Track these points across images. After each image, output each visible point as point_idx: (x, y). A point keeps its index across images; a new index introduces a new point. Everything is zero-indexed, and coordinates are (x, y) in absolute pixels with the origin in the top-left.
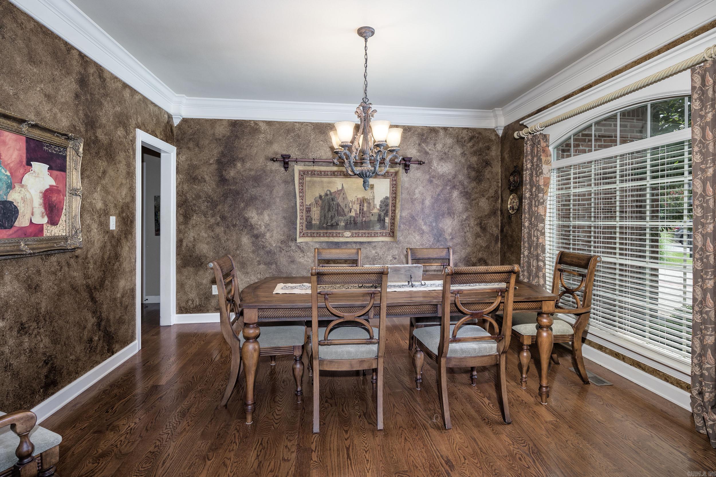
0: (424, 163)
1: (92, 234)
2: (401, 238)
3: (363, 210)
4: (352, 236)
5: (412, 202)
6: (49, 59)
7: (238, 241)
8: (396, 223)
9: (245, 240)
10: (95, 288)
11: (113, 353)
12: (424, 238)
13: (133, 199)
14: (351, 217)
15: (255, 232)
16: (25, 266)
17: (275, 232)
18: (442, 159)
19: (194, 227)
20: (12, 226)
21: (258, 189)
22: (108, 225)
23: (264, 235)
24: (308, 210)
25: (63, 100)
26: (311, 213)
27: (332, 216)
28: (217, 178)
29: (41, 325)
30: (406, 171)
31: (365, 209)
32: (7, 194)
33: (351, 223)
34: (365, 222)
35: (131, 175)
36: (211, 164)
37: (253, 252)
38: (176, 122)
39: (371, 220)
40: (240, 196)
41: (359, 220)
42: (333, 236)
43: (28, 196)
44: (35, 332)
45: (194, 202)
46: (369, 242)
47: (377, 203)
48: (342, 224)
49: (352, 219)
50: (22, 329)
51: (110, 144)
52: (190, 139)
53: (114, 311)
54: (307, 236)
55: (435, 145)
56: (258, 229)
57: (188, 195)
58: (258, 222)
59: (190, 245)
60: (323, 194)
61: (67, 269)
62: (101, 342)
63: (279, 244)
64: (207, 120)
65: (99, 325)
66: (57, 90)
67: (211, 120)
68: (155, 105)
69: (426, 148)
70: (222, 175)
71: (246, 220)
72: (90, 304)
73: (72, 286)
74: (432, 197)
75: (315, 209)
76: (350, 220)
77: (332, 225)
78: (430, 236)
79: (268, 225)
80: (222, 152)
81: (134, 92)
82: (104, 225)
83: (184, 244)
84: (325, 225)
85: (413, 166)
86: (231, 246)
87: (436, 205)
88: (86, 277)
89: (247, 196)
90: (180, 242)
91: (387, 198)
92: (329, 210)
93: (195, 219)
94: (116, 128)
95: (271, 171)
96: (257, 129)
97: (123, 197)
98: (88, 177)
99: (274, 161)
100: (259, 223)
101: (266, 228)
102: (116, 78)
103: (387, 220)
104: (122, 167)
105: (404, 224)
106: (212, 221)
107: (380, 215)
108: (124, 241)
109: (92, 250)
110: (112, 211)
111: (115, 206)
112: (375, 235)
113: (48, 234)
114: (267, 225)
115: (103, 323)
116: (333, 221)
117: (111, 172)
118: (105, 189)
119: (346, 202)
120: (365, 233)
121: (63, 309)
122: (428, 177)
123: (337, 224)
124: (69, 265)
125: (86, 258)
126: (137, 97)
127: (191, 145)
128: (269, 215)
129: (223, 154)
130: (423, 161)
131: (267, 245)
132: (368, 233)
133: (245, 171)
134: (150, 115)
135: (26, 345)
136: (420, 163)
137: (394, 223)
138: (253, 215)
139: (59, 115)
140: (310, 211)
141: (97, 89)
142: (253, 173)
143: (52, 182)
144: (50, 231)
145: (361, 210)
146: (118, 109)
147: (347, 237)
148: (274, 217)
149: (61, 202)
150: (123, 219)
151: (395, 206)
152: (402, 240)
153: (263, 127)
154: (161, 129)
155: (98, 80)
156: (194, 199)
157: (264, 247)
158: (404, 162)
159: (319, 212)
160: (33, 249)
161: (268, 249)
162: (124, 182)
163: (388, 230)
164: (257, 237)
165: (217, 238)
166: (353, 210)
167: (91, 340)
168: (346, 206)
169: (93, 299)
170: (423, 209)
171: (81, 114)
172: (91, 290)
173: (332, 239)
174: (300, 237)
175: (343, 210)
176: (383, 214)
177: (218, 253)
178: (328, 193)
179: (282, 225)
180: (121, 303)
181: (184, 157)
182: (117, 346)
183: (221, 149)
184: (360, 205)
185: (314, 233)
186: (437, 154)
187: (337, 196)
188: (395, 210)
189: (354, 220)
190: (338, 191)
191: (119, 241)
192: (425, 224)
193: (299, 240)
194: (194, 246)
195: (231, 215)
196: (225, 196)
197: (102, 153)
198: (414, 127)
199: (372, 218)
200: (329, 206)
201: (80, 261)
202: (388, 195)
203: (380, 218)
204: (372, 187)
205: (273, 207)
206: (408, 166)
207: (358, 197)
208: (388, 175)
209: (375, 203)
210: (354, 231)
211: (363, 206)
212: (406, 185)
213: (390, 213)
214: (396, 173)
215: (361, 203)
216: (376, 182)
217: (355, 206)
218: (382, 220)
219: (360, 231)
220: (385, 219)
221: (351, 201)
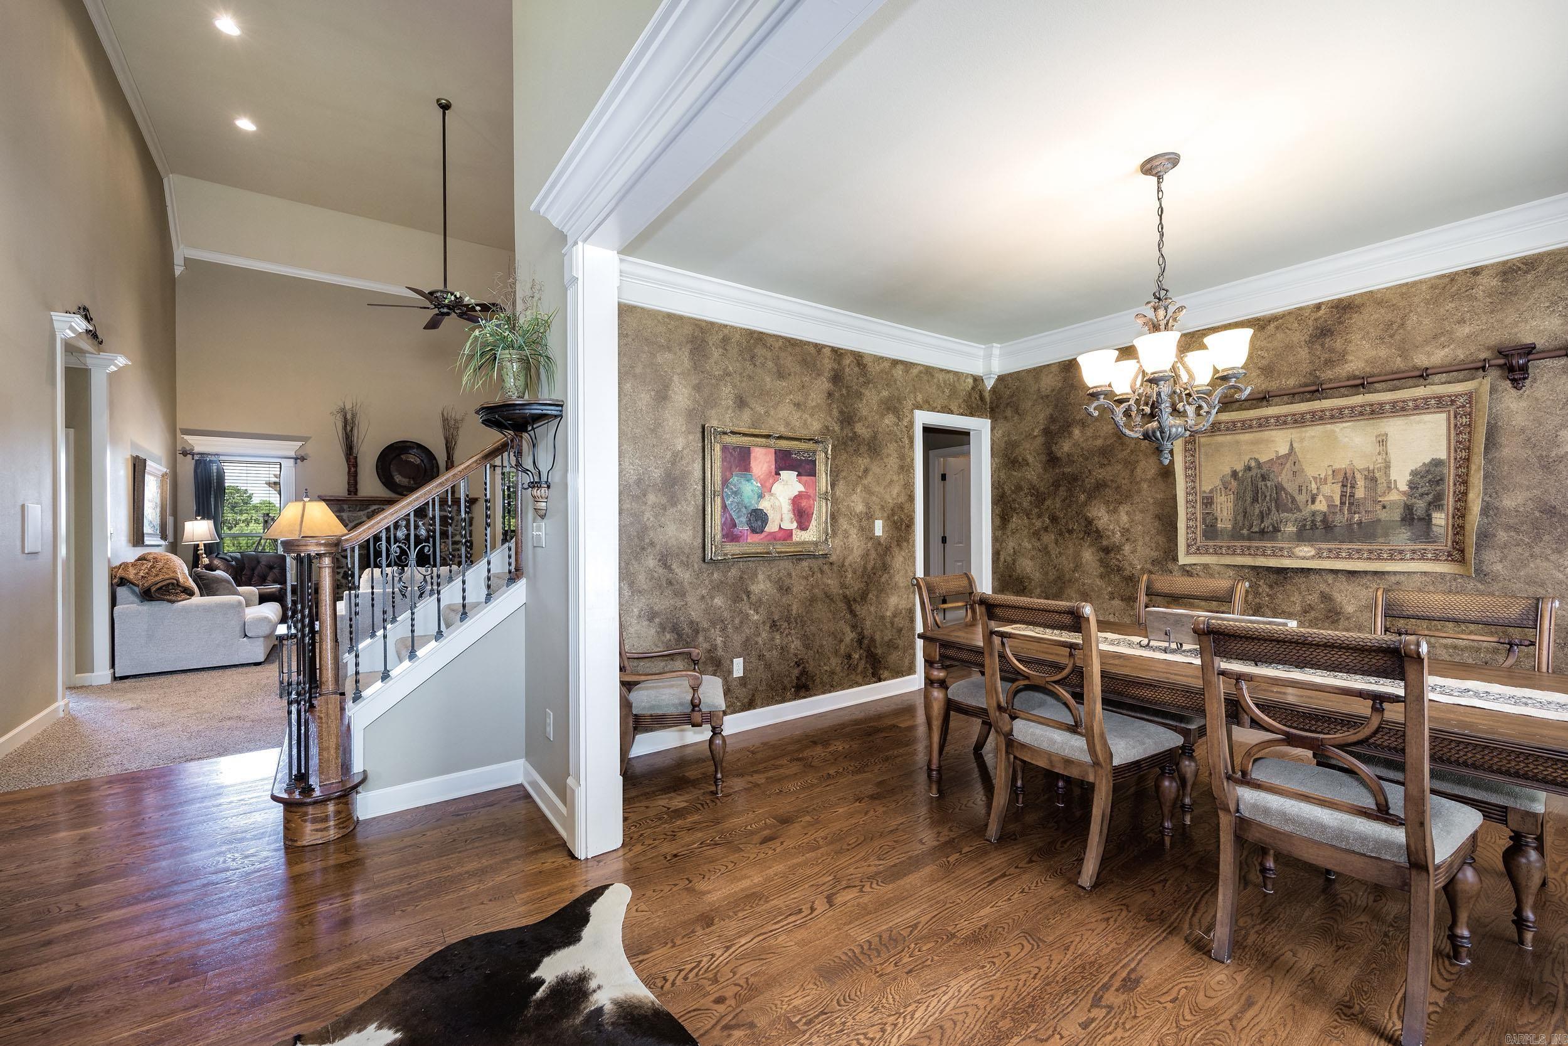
1: (851, 540)
2: (1498, 567)
3: (1352, 495)
4: (1319, 556)
6: (798, 369)
7: (1077, 556)
8: (1467, 527)
9: (1088, 556)
10: (855, 600)
11: (880, 680)
13: (911, 498)
14: (1314, 514)
15: (1105, 543)
16: (776, 569)
17: (1140, 543)
19: (1013, 533)
20: (763, 531)
21: (1109, 468)
22: (872, 529)
23: (1118, 549)
24: (1208, 502)
25: (814, 404)
26: (1214, 506)
27: (1261, 512)
28: (1044, 458)
29: (793, 625)
30: (1517, 383)
31: (1360, 493)
32: (758, 503)
33: (1314, 526)
34: (1360, 523)
35: (906, 468)
36: (1036, 437)
37: (1102, 576)
38: (989, 384)
39: (1379, 520)
40: (1080, 483)
41: (1340, 519)
42: (1264, 555)
43: (777, 504)
44: (787, 631)
45: (1013, 496)
46: (1372, 572)
47: (1401, 477)
48: (1291, 529)
49: (1319, 519)
50: (774, 626)
51: (874, 437)
52: (1008, 404)
53: (882, 631)
54: (1207, 553)
56: (1108, 537)
57: (1005, 487)
58: (1109, 525)
59: (1009, 559)
60: (1239, 467)
61: (820, 575)
62: (863, 662)
63: (1149, 566)
64: (1028, 371)
65: (860, 642)
66: (807, 395)
67: (1034, 369)
68: (948, 372)
70: (1052, 452)
71: (1089, 522)
72: (848, 616)
73: (825, 593)
75: (1223, 498)
76: (1313, 521)
77: (1262, 532)
79: (1128, 530)
80: (1051, 415)
81: (908, 365)
82: (866, 531)
83: (1002, 559)
84: (1245, 532)
85: (1545, 366)
86: (1067, 564)
88: (843, 586)
89: (1090, 482)
90: (996, 554)
91: (1437, 463)
92: (1255, 500)
93: (1015, 521)
94: (883, 416)
97: (894, 496)
98: (845, 478)
100: (1111, 527)
101: (1123, 535)
102: (882, 358)
104: (893, 461)
105: (1509, 528)
106: (1038, 524)
107: (1409, 509)
108: (896, 550)
109: (850, 558)
110: (878, 513)
111: (883, 508)
112: (1395, 555)
113: (798, 539)
114: (1125, 531)
115: (866, 642)
116: (1267, 523)
117: (876, 469)
118: (868, 490)
119: (1299, 481)
120: (1358, 551)
121: (815, 615)
123: (1276, 530)
124: (822, 572)
125: (843, 566)
126: (915, 371)
127: (1009, 412)
128: (1127, 513)
129: (1052, 419)
131: (1126, 566)
132: (1370, 552)
133: (1087, 440)
134: (939, 387)
135: (778, 641)
137: (1462, 527)
138: (1100, 515)
139: (810, 420)
140: (1211, 503)
141: (855, 380)
142: (1099, 442)
143: (801, 488)
144: (799, 536)
145: (1348, 499)
146: (885, 393)
147: (1304, 558)
148: (1138, 517)
149: (811, 507)
150: (895, 523)
151: (1465, 483)
154: (961, 401)
155: (856, 369)
156: (1013, 492)
157: (1120, 569)
158: (1503, 361)
159: (1231, 505)
160: (778, 553)
161: (1127, 573)
162: (895, 478)
163: (1445, 544)
164: (1107, 550)
165: (1045, 550)
166: (1320, 498)
167: (849, 657)
168: (1300, 491)
169: (852, 612)
171: (835, 413)
172: (849, 602)
173: (1261, 561)
174: (1188, 553)
175: (1293, 498)
176: (1420, 505)
177: (1047, 573)
178: (1253, 464)
179: (1153, 531)
180: (892, 624)
181: (1000, 432)
182: (886, 674)
183: (1049, 411)
184: (1343, 486)
185: (1221, 548)
187: (1276, 468)
188: (1465, 494)
189: (1325, 520)
190: (1278, 458)
191: (888, 549)
193: (1183, 559)
194: (1014, 561)
195: (1065, 515)
196: (1056, 485)
197: (863, 449)
199: (1383, 515)
200: (1256, 491)
201: (835, 568)
202: (1443, 455)
203: (1411, 514)
204: (1382, 441)
205: (1137, 499)
206: (1524, 369)
207: (1336, 466)
208: (1441, 403)
209: (1393, 478)
210: (1324, 546)
211: (1353, 487)
212: (1519, 421)
213: (1450, 501)
214: (1470, 395)
215: (1347, 481)
216: (1394, 427)
217: (1326, 489)
218: (1420, 519)
219: (1345, 546)
220: (1429, 516)
221: (1315, 478)
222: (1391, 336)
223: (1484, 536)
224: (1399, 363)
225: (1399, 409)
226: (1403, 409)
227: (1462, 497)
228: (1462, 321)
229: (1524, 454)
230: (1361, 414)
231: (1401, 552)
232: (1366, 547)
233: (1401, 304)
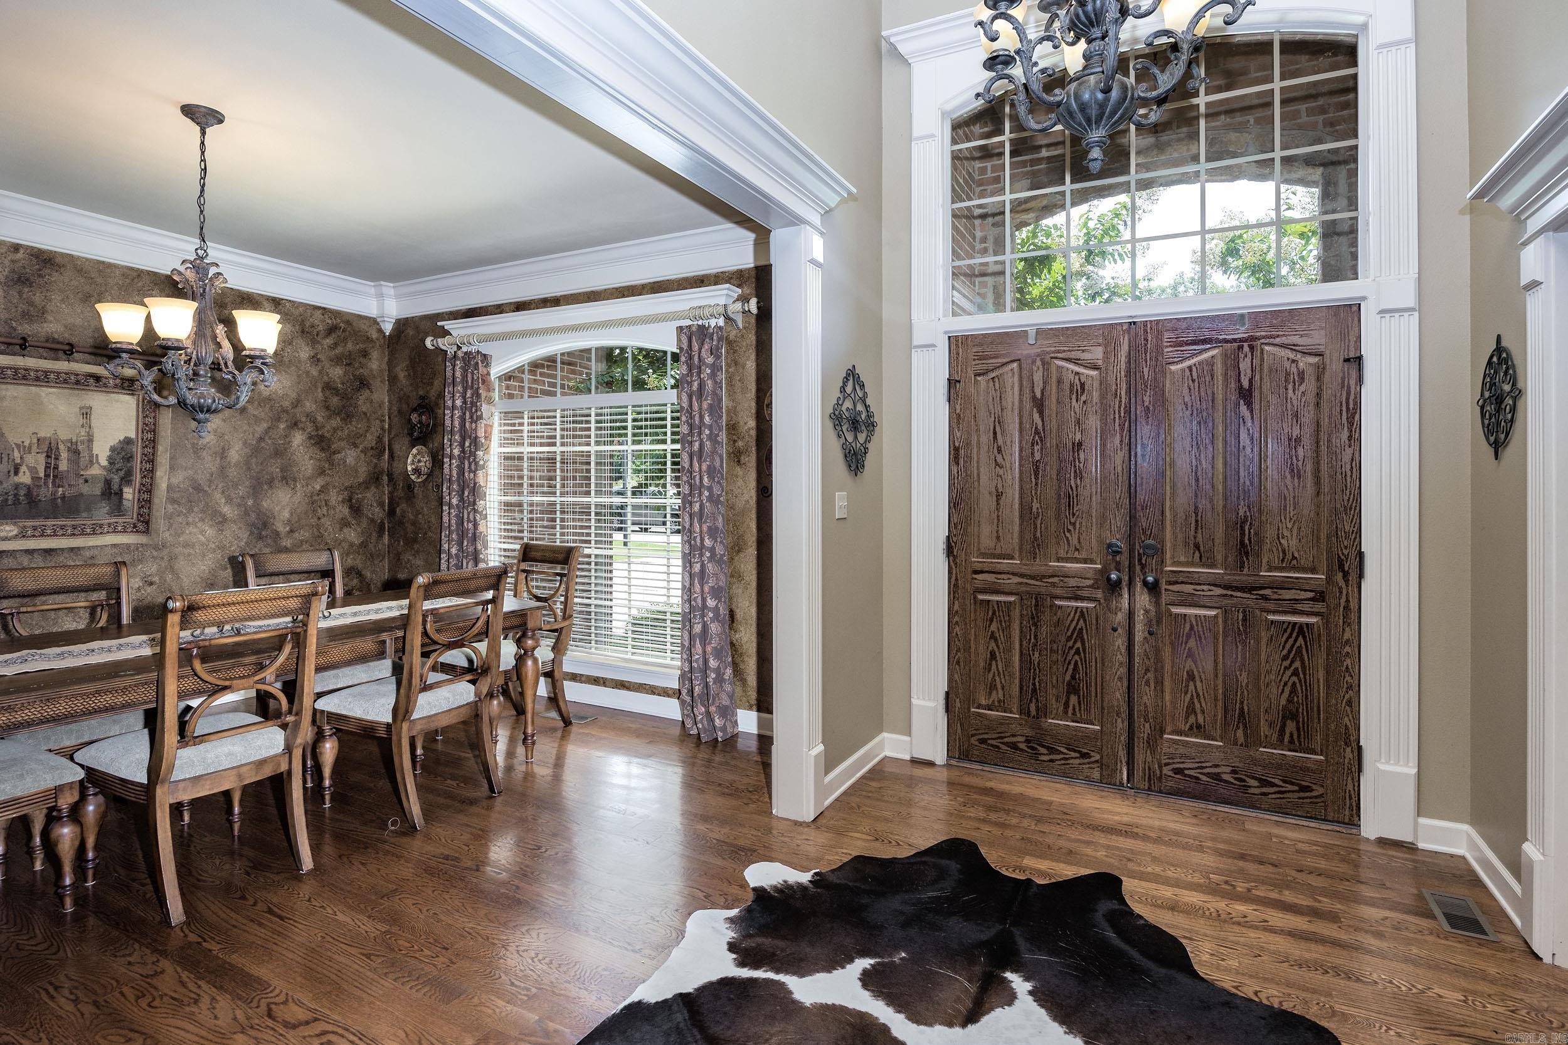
2: (166, 535)
3: (56, 467)
4: (22, 535)
5: (195, 453)
12: (228, 533)
14: (17, 486)
31: (63, 466)
33: (17, 502)
34: (63, 497)
39: (82, 495)
41: (45, 493)
46: (72, 549)
47: (102, 451)
49: (22, 492)
74: (245, 444)
76: (16, 495)
78: (240, 528)
87: (254, 460)
91: (128, 441)
103: (128, 493)
105: (175, 502)
107: (108, 482)
112: (96, 530)
120: (62, 527)
132: (74, 527)
137: (148, 501)
145: (52, 469)
147: (7, 539)
151: (152, 461)
152: (170, 539)
163: (132, 516)
166: (23, 468)
170: (222, 469)
176: (116, 479)
184: (48, 457)
188: (152, 471)
189: (28, 494)
192: (229, 500)
199: (85, 489)
202: (133, 435)
203: (110, 488)
204: (86, 413)
207: (42, 434)
208: (132, 386)
209: (95, 452)
210: (30, 523)
211: (56, 459)
213: (137, 478)
215: (51, 452)
216: (97, 400)
217: (30, 459)
218: (116, 494)
219: (50, 523)
220: (121, 490)
221: (18, 446)
226: (102, 384)
227: (149, 472)
230: (65, 381)
231: (101, 526)
232: (69, 523)
233: (99, 280)
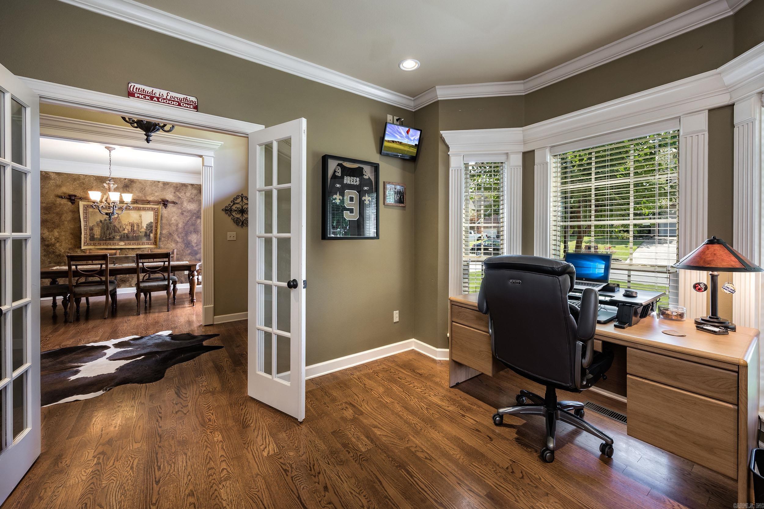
0: (177, 203)
3: (134, 229)
4: (125, 245)
5: (169, 225)
8: (157, 237)
12: (178, 246)
14: (124, 233)
15: (46, 243)
17: (64, 243)
18: (190, 201)
23: (54, 245)
24: (91, 229)
26: (94, 231)
27: (109, 233)
30: (165, 207)
31: (135, 229)
33: (124, 237)
34: (135, 236)
39: (139, 236)
41: (131, 235)
42: (110, 245)
47: (144, 225)
48: (118, 237)
54: (91, 245)
55: (185, 193)
56: (48, 241)
58: (49, 236)
60: (102, 219)
63: (68, 250)
69: (179, 195)
74: (183, 222)
75: (97, 228)
76: (124, 235)
77: (110, 239)
78: (181, 244)
79: (58, 238)
84: (104, 238)
85: (170, 205)
91: (151, 223)
92: (108, 229)
95: (60, 204)
96: (47, 177)
99: (62, 198)
100: (50, 237)
101: (55, 240)
103: (152, 235)
105: (164, 237)
107: (146, 233)
116: (111, 236)
119: (120, 225)
120: (135, 243)
122: (180, 211)
123: (114, 238)
128: (58, 232)
130: (177, 202)
131: (57, 251)
136: (174, 203)
137: (156, 237)
138: (44, 232)
140: (93, 230)
145: (133, 230)
147: (122, 245)
148: (63, 233)
151: (157, 227)
152: (163, 247)
153: (53, 176)
157: (54, 252)
158: (163, 202)
159: (99, 230)
161: (58, 253)
163: (153, 241)
166: (126, 229)
168: (121, 227)
170: (177, 229)
173: (110, 247)
174: (84, 245)
175: (118, 229)
176: (148, 232)
179: (70, 239)
184: (132, 227)
185: (96, 243)
186: (186, 199)
188: (157, 230)
189: (127, 235)
190: (114, 218)
192: (179, 237)
193: (83, 248)
198: (171, 182)
199: (140, 234)
200: (108, 227)
202: (152, 221)
204: (140, 216)
205: (62, 227)
206: (167, 205)
207: (130, 222)
208: (153, 209)
210: (127, 242)
211: (134, 227)
212: (166, 215)
213: (154, 231)
214: (158, 208)
215: (132, 225)
216: (143, 213)
217: (127, 227)
218: (148, 235)
219: (132, 242)
220: (150, 235)
221: (125, 224)
222: (142, 191)
223: (160, 239)
224: (144, 198)
225: (144, 209)
226: (145, 209)
227: (156, 230)
228: (156, 192)
229: (166, 222)
230: (136, 209)
231: (144, 243)
232: (137, 242)
233: (145, 184)
